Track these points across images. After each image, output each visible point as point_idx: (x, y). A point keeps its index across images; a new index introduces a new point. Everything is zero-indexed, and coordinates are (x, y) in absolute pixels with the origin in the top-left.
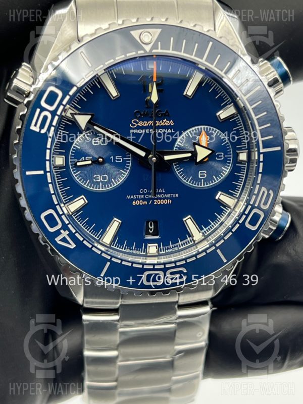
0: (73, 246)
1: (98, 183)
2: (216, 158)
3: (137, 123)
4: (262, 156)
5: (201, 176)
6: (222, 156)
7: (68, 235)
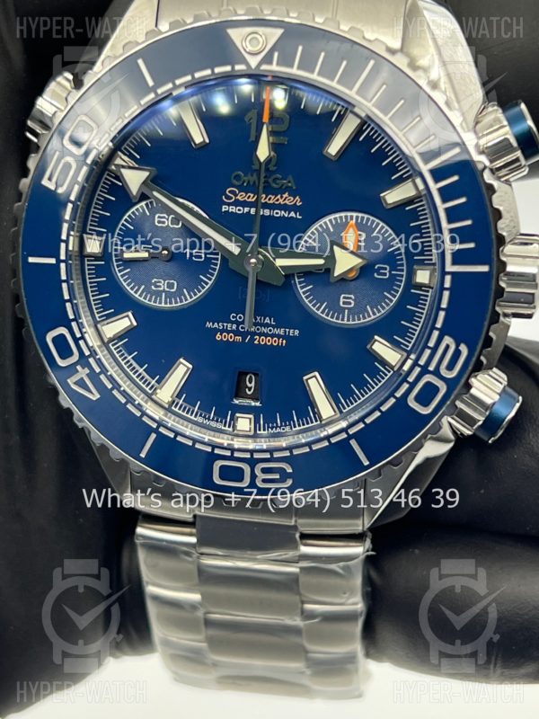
0: (95, 396)
1: (158, 294)
2: (376, 275)
3: (236, 195)
4: (448, 279)
5: (344, 303)
6: (387, 272)
7: (87, 375)
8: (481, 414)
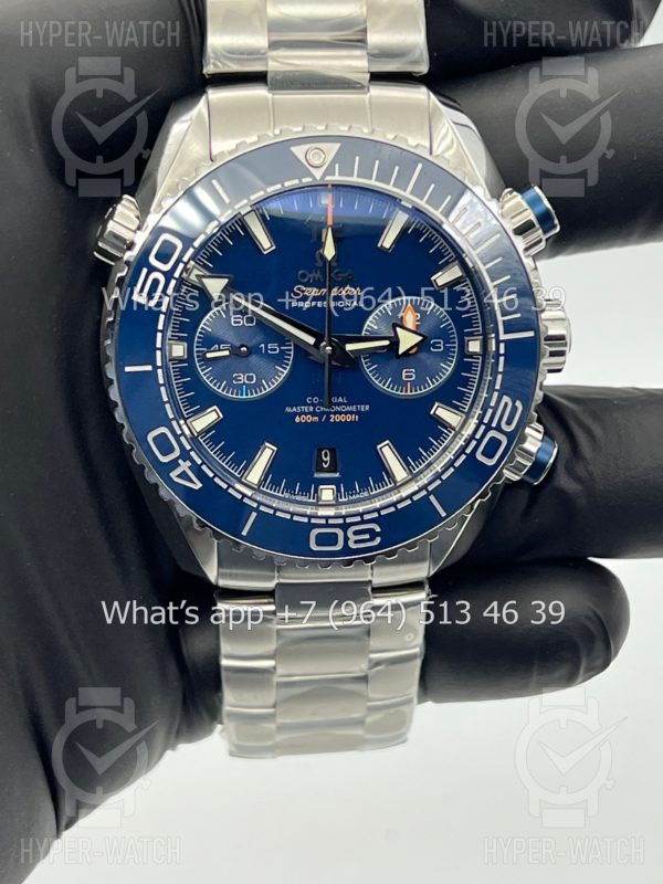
0: (198, 485)
1: (239, 387)
2: (432, 349)
3: (303, 292)
4: (502, 346)
5: (406, 377)
6: (441, 345)
7: (189, 467)
8: (528, 460)
